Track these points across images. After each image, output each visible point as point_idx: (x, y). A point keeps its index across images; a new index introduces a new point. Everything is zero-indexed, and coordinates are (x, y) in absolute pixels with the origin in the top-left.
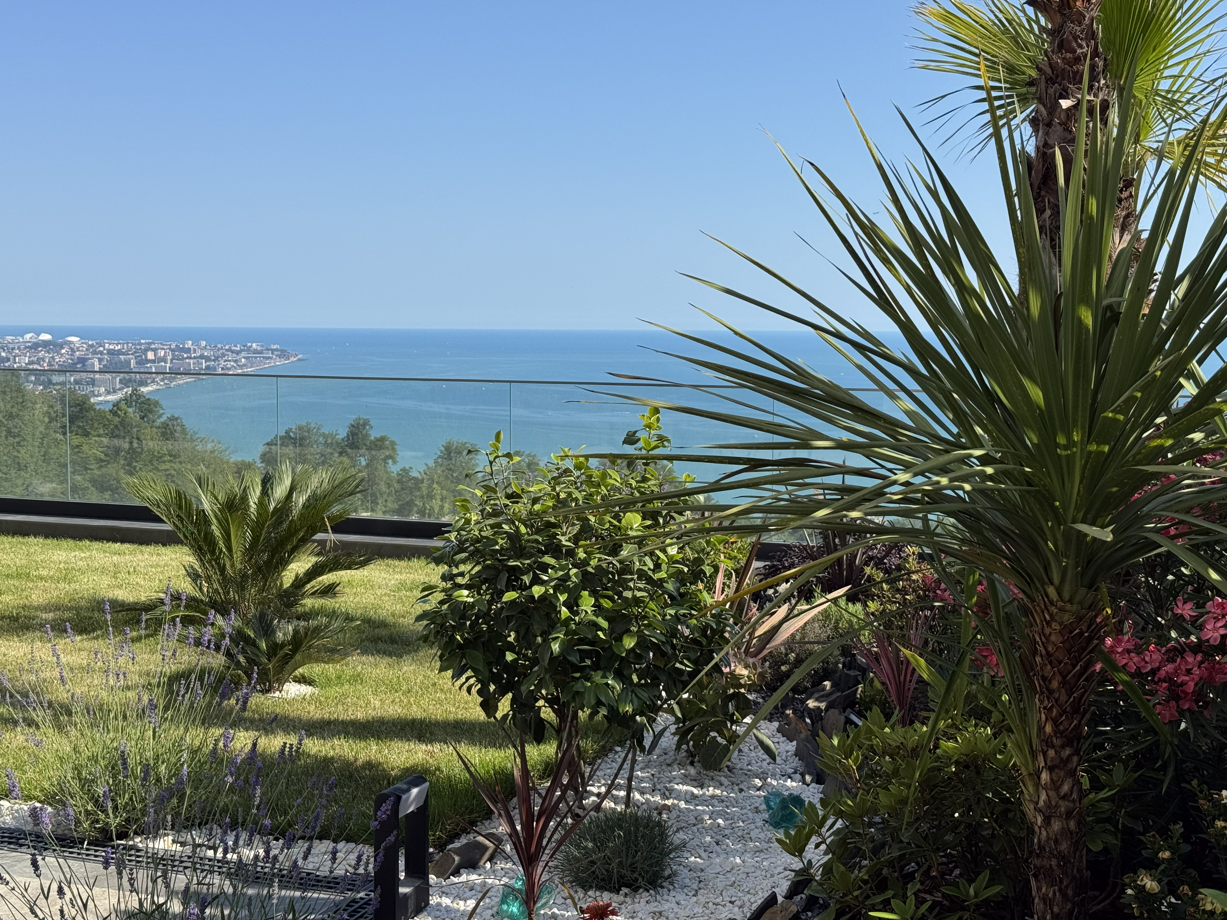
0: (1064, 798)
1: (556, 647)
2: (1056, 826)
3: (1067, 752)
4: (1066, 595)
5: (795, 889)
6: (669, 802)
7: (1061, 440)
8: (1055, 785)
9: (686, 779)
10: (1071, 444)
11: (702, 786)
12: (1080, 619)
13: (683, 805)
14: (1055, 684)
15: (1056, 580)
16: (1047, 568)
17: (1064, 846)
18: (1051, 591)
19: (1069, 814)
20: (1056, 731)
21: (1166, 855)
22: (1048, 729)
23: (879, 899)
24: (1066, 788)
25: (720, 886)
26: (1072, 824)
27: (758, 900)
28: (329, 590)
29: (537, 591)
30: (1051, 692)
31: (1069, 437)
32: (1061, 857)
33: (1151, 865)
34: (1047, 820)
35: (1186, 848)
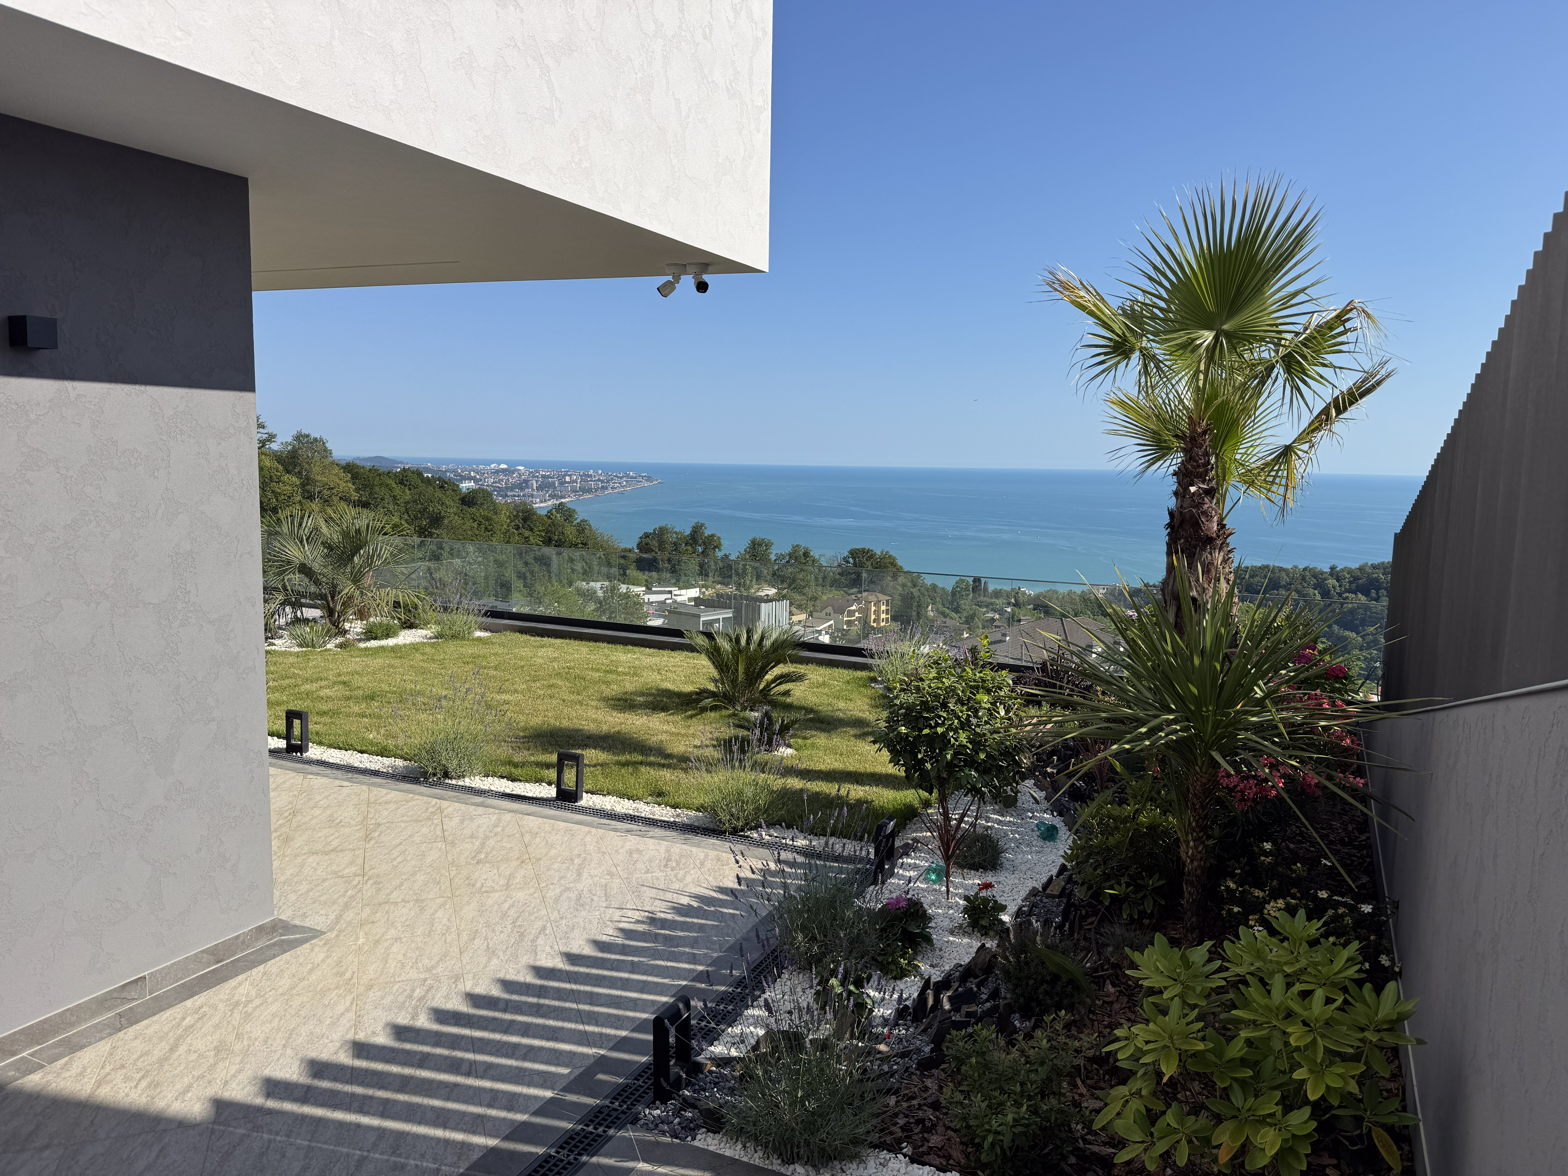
0: (1200, 852)
2: (1196, 864)
3: (1202, 834)
4: (1204, 770)
5: (1060, 873)
6: (989, 824)
7: (1204, 709)
8: (1196, 847)
9: (995, 812)
10: (1208, 711)
11: (1003, 816)
12: (1209, 781)
13: (996, 826)
14: (1197, 807)
15: (1200, 764)
16: (1196, 758)
17: (1198, 872)
18: (1197, 768)
19: (1201, 859)
20: (1197, 825)
21: (1239, 871)
22: (1194, 824)
23: (1108, 884)
24: (1200, 848)
25: (1024, 869)
26: (1202, 863)
27: (1045, 880)
28: (787, 693)
29: (940, 730)
30: (1196, 809)
31: (1207, 708)
32: (1197, 876)
33: (1233, 876)
34: (1192, 861)
35: (1247, 868)
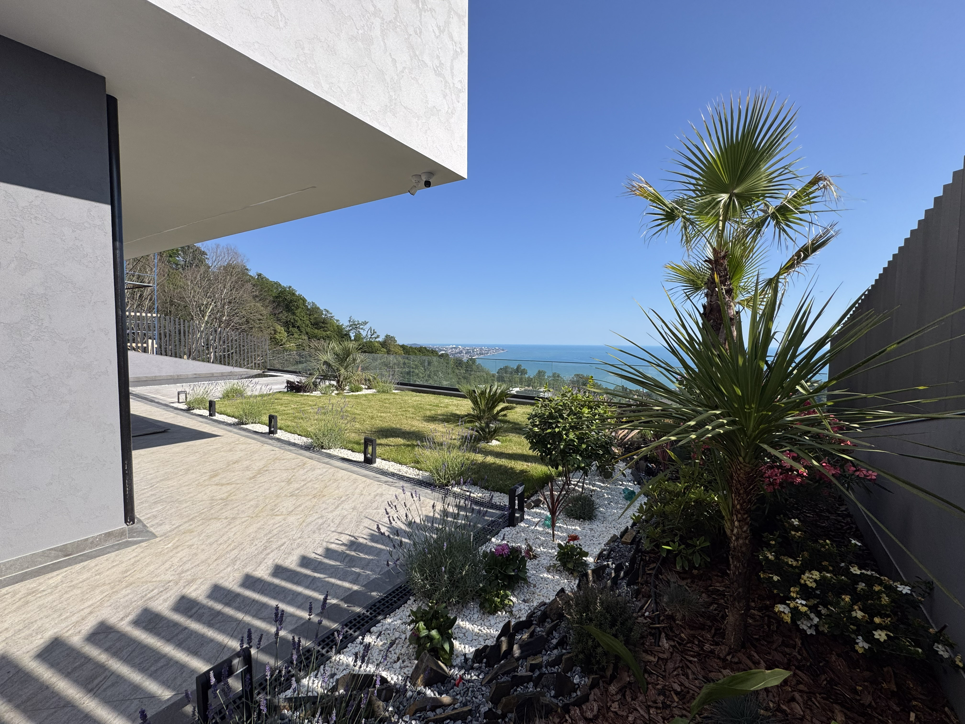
0: (744, 532)
1: (562, 447)
2: (741, 541)
3: (746, 516)
4: (747, 461)
5: (634, 524)
6: (594, 488)
7: (747, 407)
8: (741, 527)
9: (599, 481)
10: (751, 408)
11: (604, 483)
12: (752, 470)
13: (598, 489)
14: (741, 492)
15: (743, 455)
16: (739, 451)
17: (744, 549)
18: (741, 459)
19: (746, 538)
20: (742, 508)
22: (738, 507)
24: (745, 529)
26: (747, 542)
27: (623, 529)
29: (557, 430)
30: (740, 494)
31: (750, 406)
32: (742, 552)
34: (737, 539)
